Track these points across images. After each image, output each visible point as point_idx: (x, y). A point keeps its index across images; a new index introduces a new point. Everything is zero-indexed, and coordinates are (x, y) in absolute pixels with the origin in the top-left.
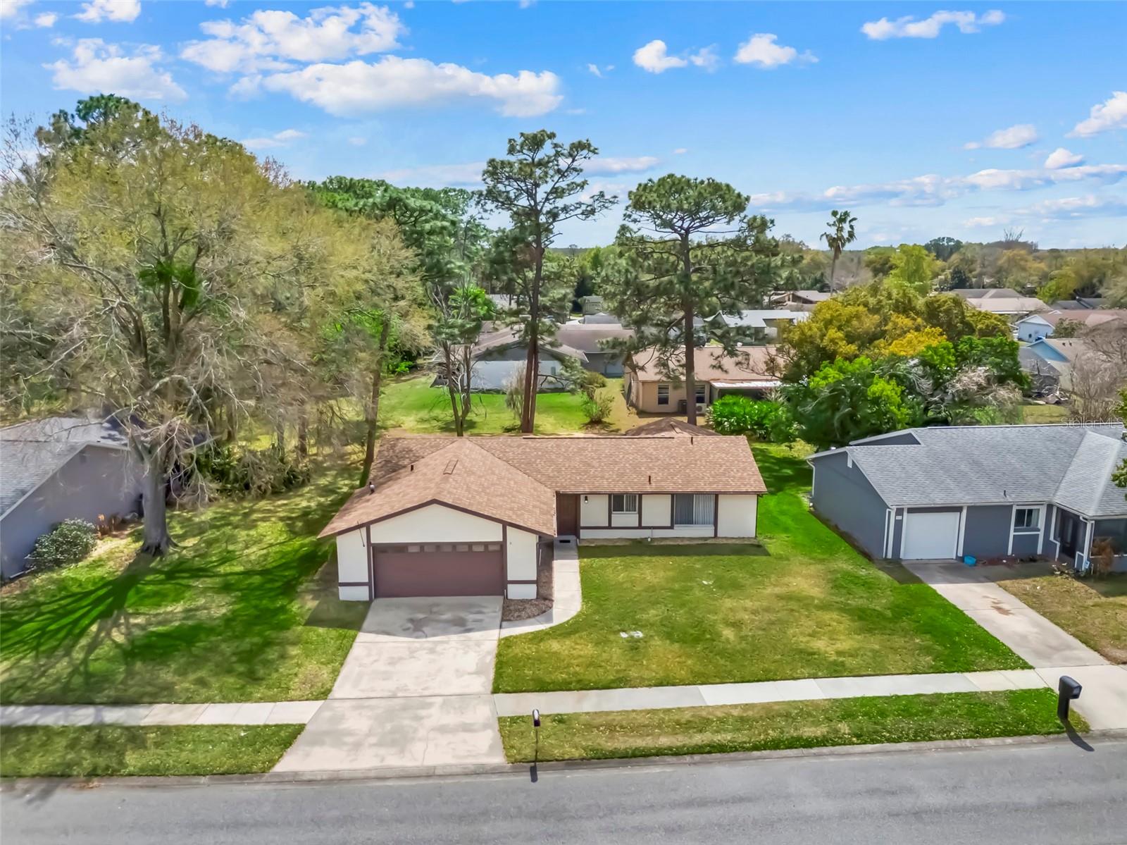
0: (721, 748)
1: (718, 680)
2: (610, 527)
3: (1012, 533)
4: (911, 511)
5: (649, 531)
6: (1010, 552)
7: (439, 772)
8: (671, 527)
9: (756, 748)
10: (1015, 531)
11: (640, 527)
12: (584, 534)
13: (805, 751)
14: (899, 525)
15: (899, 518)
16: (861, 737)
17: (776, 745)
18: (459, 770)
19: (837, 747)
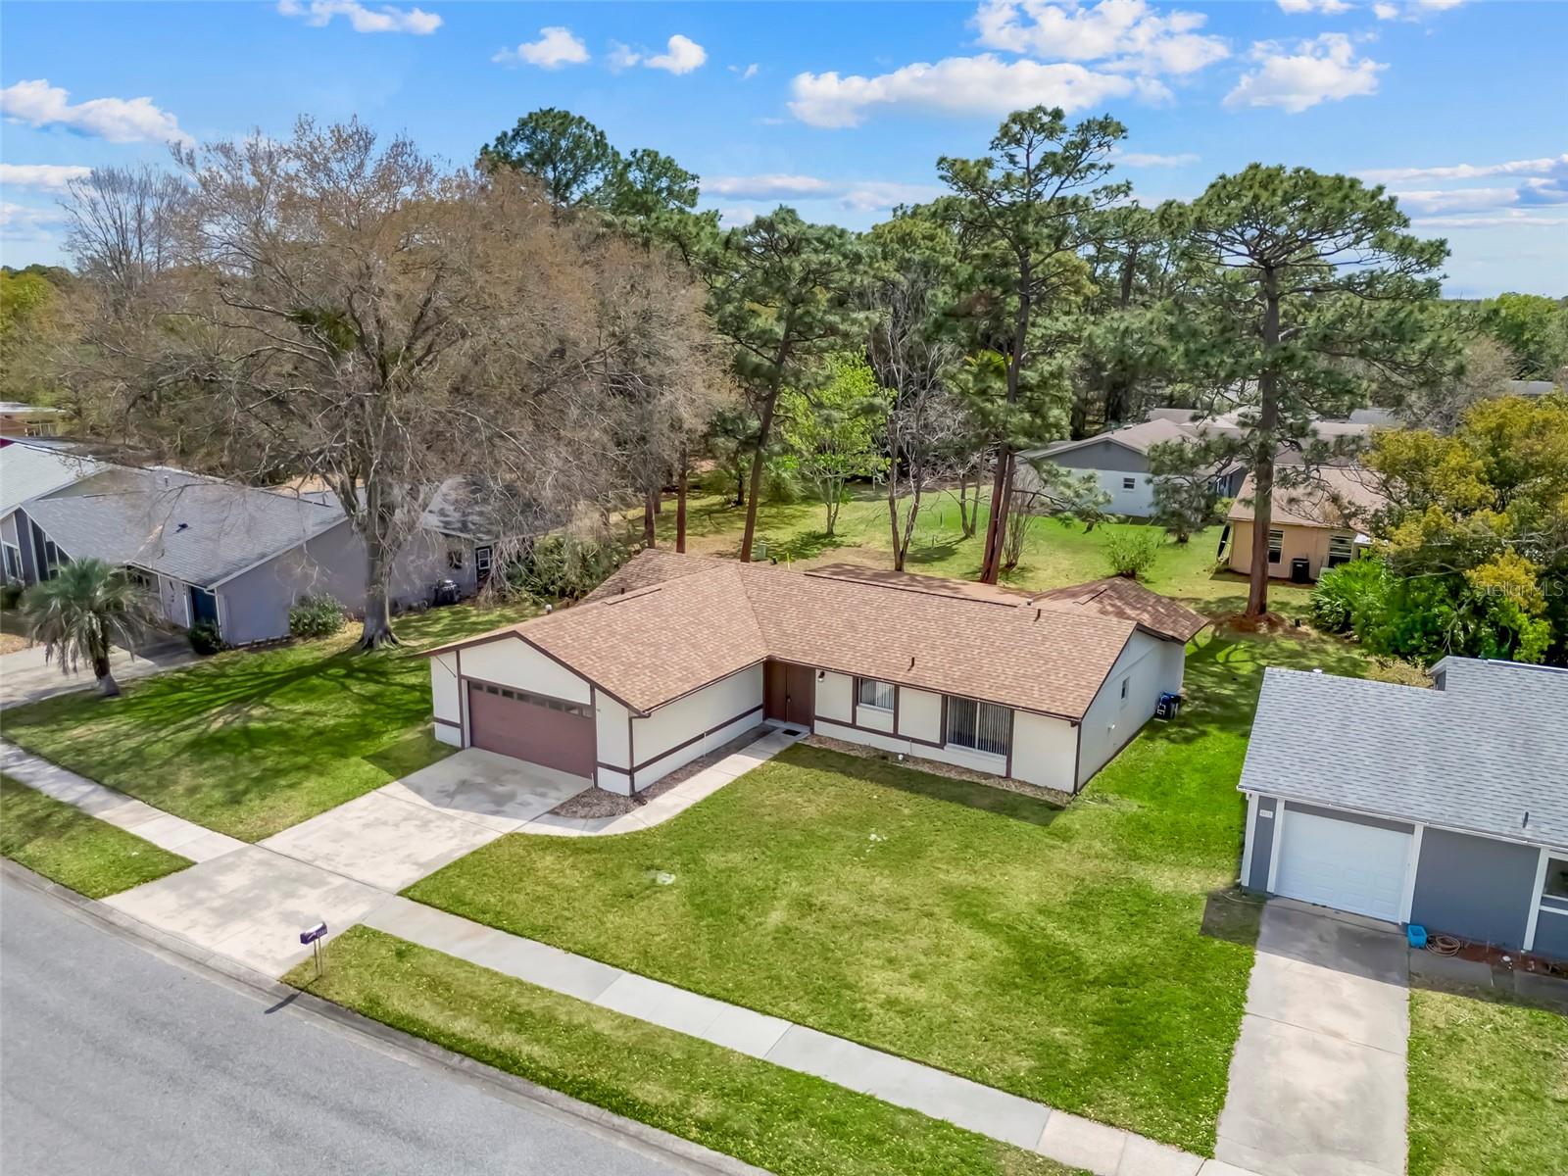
0: (507, 1063)
1: (658, 974)
2: (853, 725)
3: (1535, 906)
4: (1290, 806)
5: (907, 743)
6: (1528, 943)
7: (211, 963)
8: (941, 746)
9: (554, 1082)
10: (1544, 901)
11: (895, 735)
12: (820, 728)
13: (606, 1115)
14: (1265, 828)
15: (1267, 814)
16: (714, 1132)
17: (580, 1090)
18: (227, 967)
19: (657, 1131)
